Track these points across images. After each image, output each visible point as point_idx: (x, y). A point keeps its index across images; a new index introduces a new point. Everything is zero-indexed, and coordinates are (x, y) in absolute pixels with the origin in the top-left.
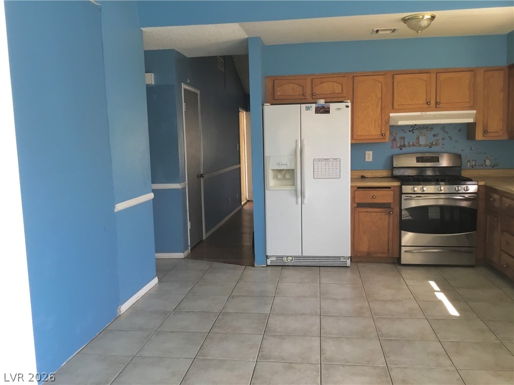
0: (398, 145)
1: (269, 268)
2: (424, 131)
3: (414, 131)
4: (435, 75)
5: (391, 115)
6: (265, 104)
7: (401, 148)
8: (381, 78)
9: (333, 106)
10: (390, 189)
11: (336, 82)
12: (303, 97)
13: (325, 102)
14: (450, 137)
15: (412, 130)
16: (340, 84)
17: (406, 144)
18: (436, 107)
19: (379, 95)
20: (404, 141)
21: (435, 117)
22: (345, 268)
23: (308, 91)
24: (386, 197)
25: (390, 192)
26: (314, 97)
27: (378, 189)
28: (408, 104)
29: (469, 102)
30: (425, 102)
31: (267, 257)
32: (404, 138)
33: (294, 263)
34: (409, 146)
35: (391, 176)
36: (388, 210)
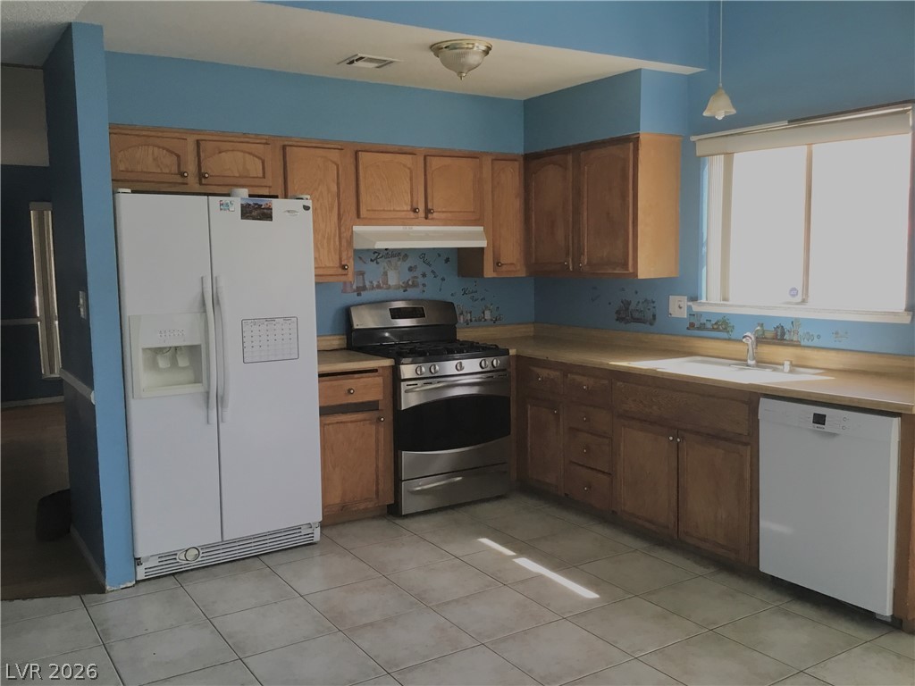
0: (354, 287)
1: (143, 588)
2: (394, 260)
3: (379, 260)
4: (422, 158)
5: (356, 228)
6: (121, 190)
7: (359, 291)
8: (335, 155)
9: (278, 205)
10: (376, 374)
11: (250, 153)
12: (180, 180)
13: (250, 196)
14: (433, 272)
15: (376, 258)
16: (259, 158)
17: (368, 284)
18: (426, 218)
19: (334, 188)
20: (364, 279)
21: (427, 236)
22: (311, 546)
23: (191, 168)
24: (370, 389)
25: (377, 378)
26: (204, 181)
27: (356, 376)
28: (384, 210)
29: (474, 212)
30: (409, 208)
31: (138, 561)
32: (362, 274)
33: (204, 560)
34: (373, 288)
35: (345, 346)
36: (374, 414)
